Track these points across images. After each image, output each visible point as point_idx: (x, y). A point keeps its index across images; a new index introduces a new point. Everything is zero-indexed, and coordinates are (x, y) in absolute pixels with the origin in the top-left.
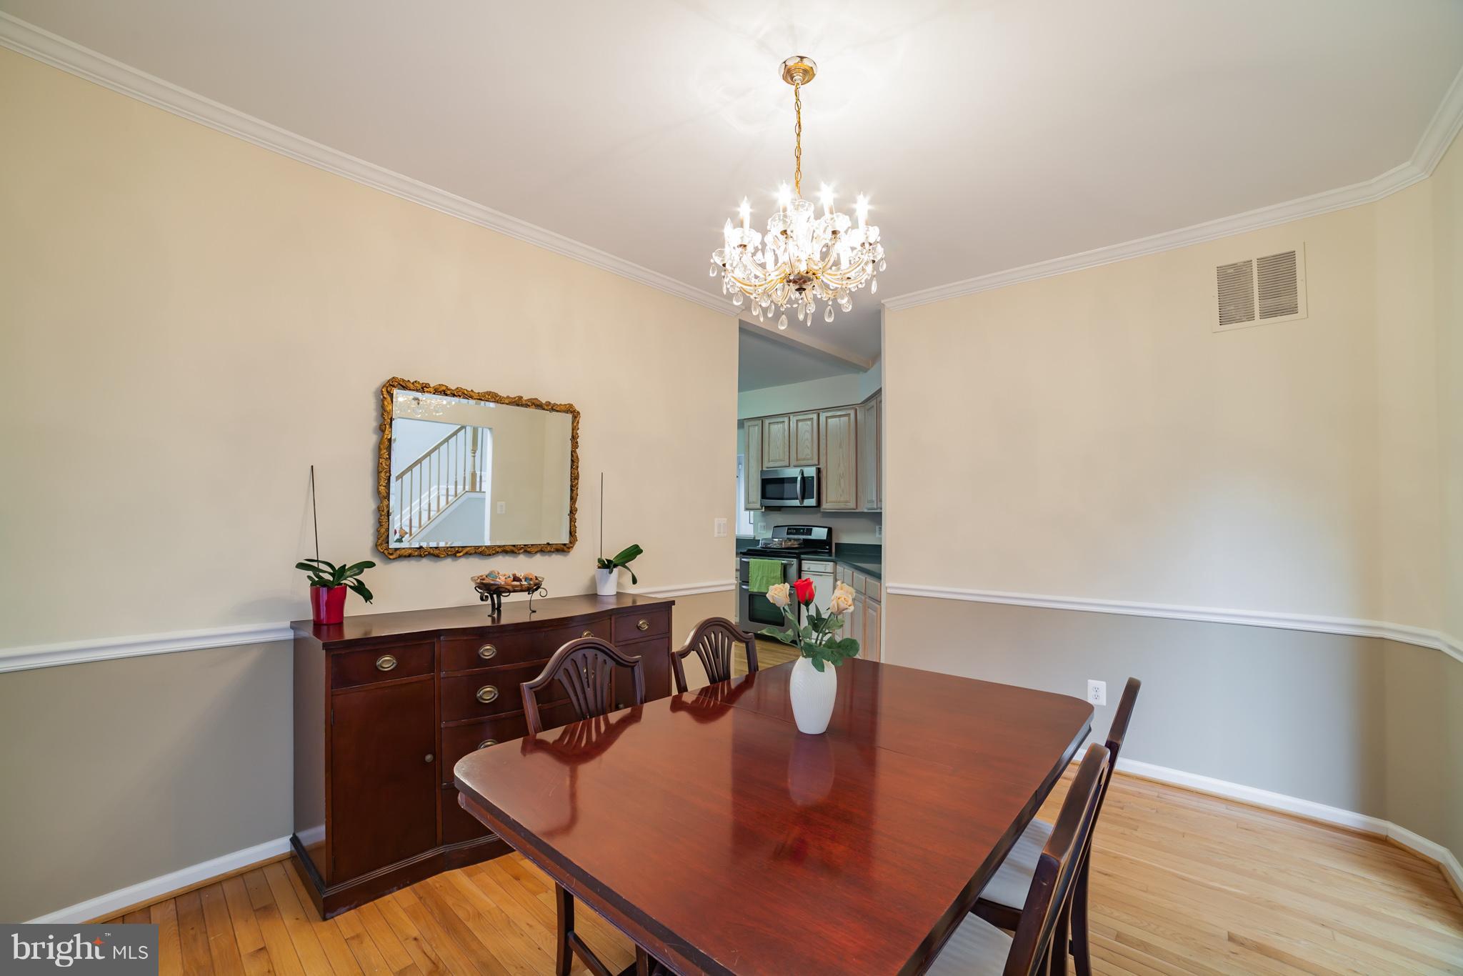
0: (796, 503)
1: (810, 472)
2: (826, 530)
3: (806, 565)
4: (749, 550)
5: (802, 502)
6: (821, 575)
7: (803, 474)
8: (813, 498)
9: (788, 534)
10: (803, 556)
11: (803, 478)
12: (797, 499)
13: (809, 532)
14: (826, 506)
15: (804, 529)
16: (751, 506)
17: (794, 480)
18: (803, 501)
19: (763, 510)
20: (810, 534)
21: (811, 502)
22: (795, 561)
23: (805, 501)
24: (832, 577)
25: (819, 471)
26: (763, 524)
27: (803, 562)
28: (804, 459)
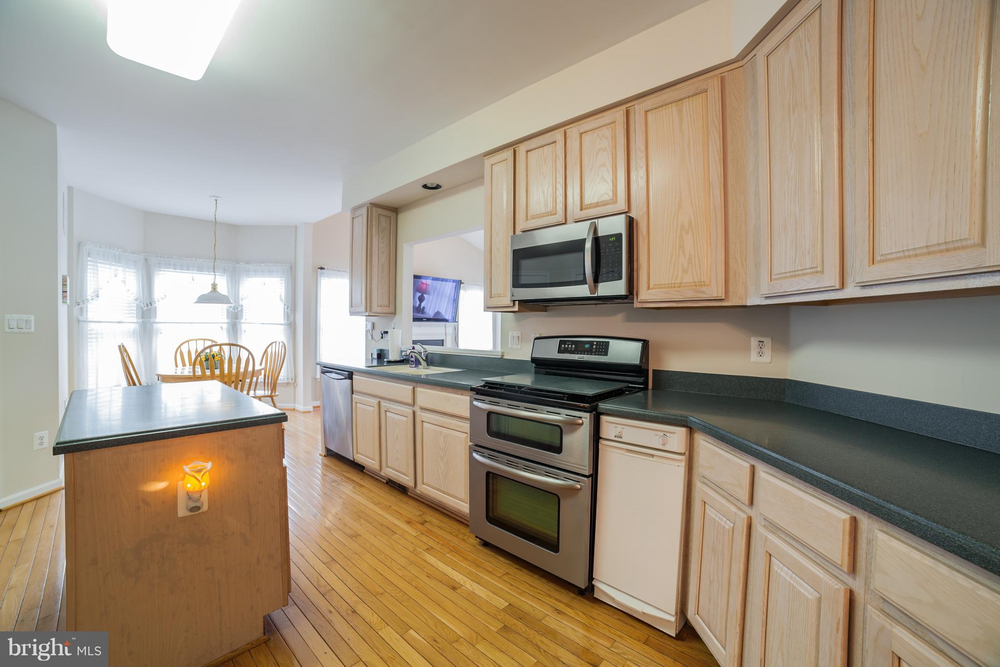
0: (582, 291)
1: (614, 226)
2: (639, 345)
3: (610, 426)
4: (489, 384)
5: (594, 289)
6: (653, 456)
7: (595, 231)
8: (620, 278)
9: (560, 351)
10: (603, 406)
11: (597, 240)
12: (583, 282)
13: (603, 349)
14: (646, 295)
15: (591, 343)
16: (496, 302)
17: (576, 246)
18: (596, 287)
19: (516, 308)
20: (606, 354)
21: (617, 287)
22: (586, 418)
23: (601, 286)
24: (683, 464)
25: (631, 224)
26: (517, 333)
27: (604, 418)
28: (597, 205)
